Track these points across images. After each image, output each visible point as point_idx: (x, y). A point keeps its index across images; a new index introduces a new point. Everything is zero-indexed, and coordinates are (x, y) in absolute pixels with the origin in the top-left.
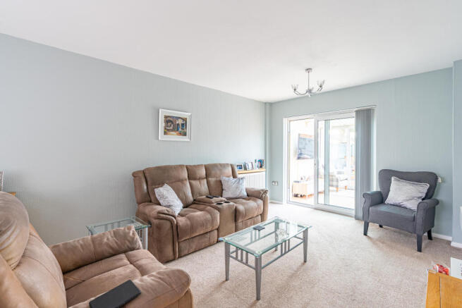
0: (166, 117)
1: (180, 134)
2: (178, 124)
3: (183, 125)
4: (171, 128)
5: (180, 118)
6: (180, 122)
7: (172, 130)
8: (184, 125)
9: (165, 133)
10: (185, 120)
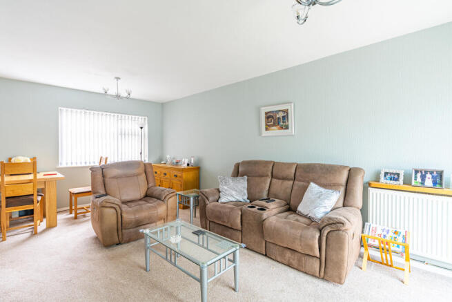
0: (266, 113)
1: (281, 128)
2: (279, 118)
3: (283, 117)
4: (272, 123)
5: (280, 111)
6: (281, 115)
7: (274, 125)
8: (285, 118)
9: (267, 129)
10: (286, 112)
